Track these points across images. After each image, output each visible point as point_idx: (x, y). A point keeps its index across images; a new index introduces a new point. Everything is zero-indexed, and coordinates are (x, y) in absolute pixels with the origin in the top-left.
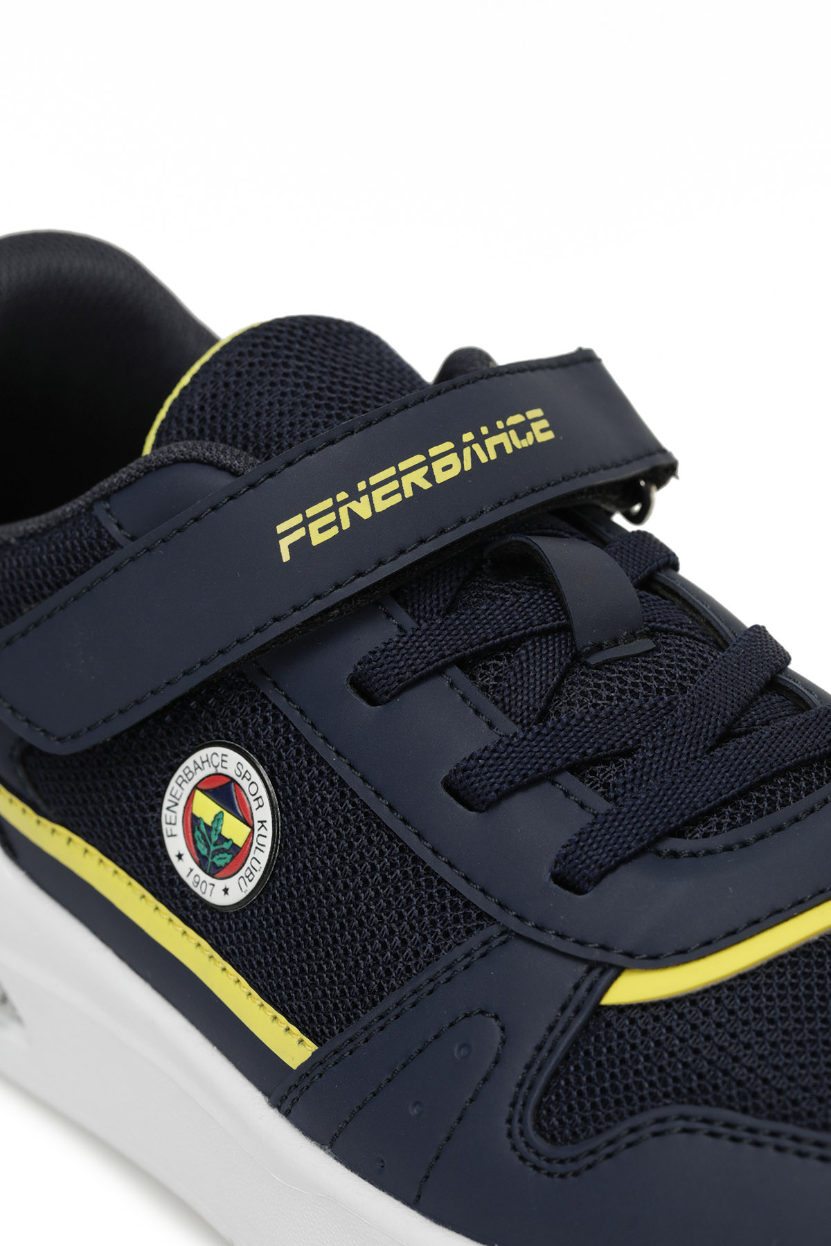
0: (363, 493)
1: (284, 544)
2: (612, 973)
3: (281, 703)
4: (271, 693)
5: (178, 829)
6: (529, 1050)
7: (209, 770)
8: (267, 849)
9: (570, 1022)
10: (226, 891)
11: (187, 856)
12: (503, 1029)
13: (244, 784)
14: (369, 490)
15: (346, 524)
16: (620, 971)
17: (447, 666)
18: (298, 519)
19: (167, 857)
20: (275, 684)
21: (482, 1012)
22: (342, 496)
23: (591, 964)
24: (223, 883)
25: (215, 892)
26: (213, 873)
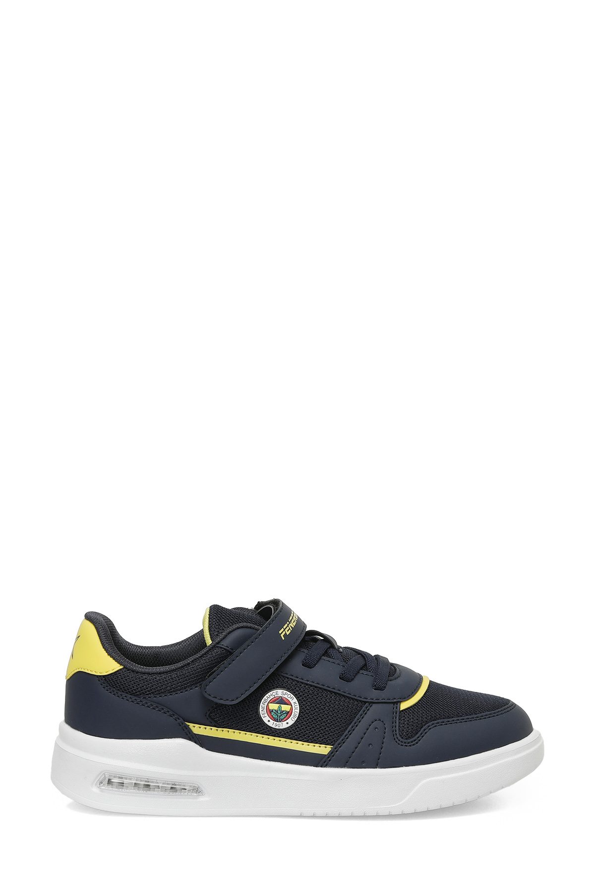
1: (282, 635)
2: (399, 704)
5: (266, 715)
6: (391, 724)
7: (272, 697)
8: (299, 708)
9: (396, 711)
11: (271, 720)
12: (382, 722)
13: (286, 696)
15: (291, 629)
16: (400, 702)
18: (282, 630)
19: (265, 723)
21: (376, 720)
23: (394, 703)
24: (286, 722)
25: (284, 725)
26: (281, 721)
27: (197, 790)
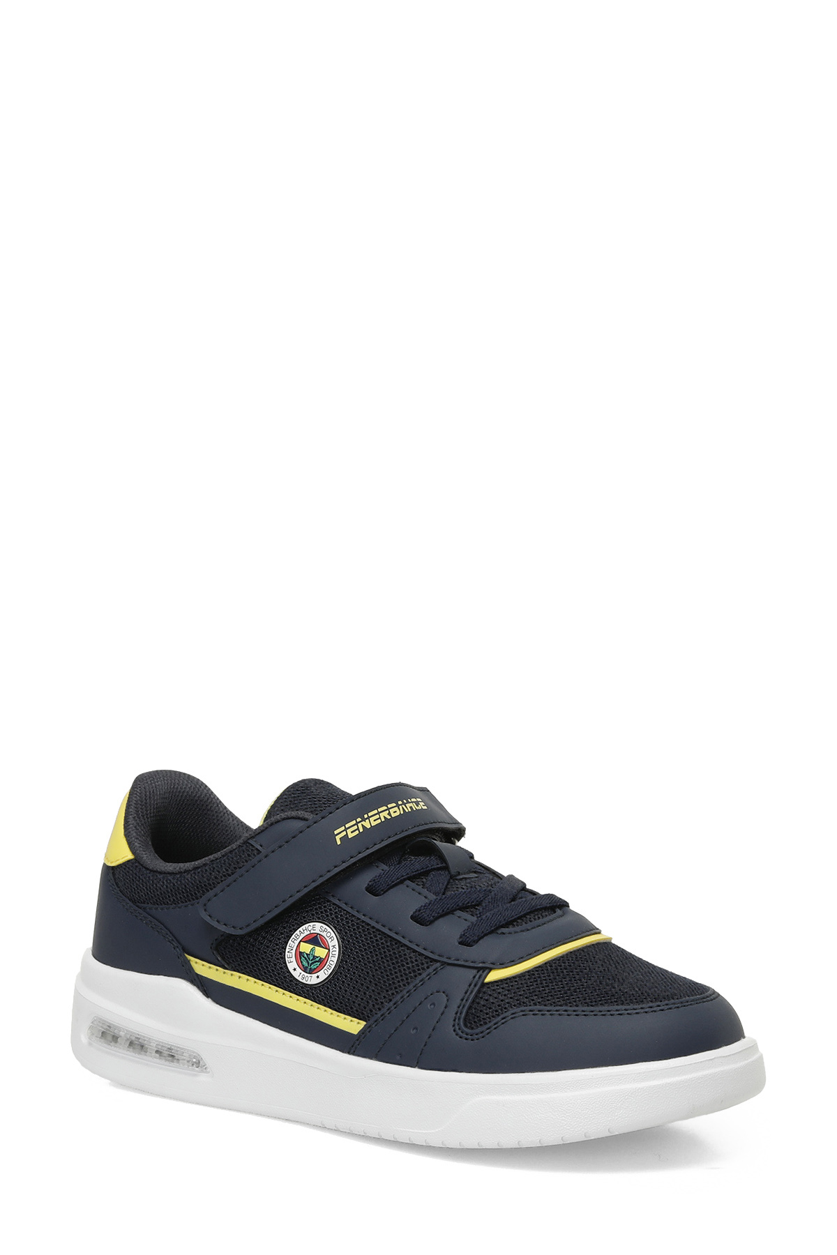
0: (367, 819)
1: (338, 838)
2: (486, 971)
3: (337, 902)
4: (331, 899)
5: (293, 959)
6: (458, 1001)
7: (307, 933)
8: (337, 956)
9: (477, 982)
10: (318, 977)
11: (298, 969)
12: (447, 996)
13: (324, 934)
14: (369, 818)
15: (361, 830)
16: (490, 970)
17: (405, 880)
18: (343, 828)
19: (289, 972)
20: (333, 896)
21: (438, 992)
22: (359, 820)
23: (479, 969)
24: (316, 975)
25: (313, 980)
26: (311, 972)
27: (197, 1063)
